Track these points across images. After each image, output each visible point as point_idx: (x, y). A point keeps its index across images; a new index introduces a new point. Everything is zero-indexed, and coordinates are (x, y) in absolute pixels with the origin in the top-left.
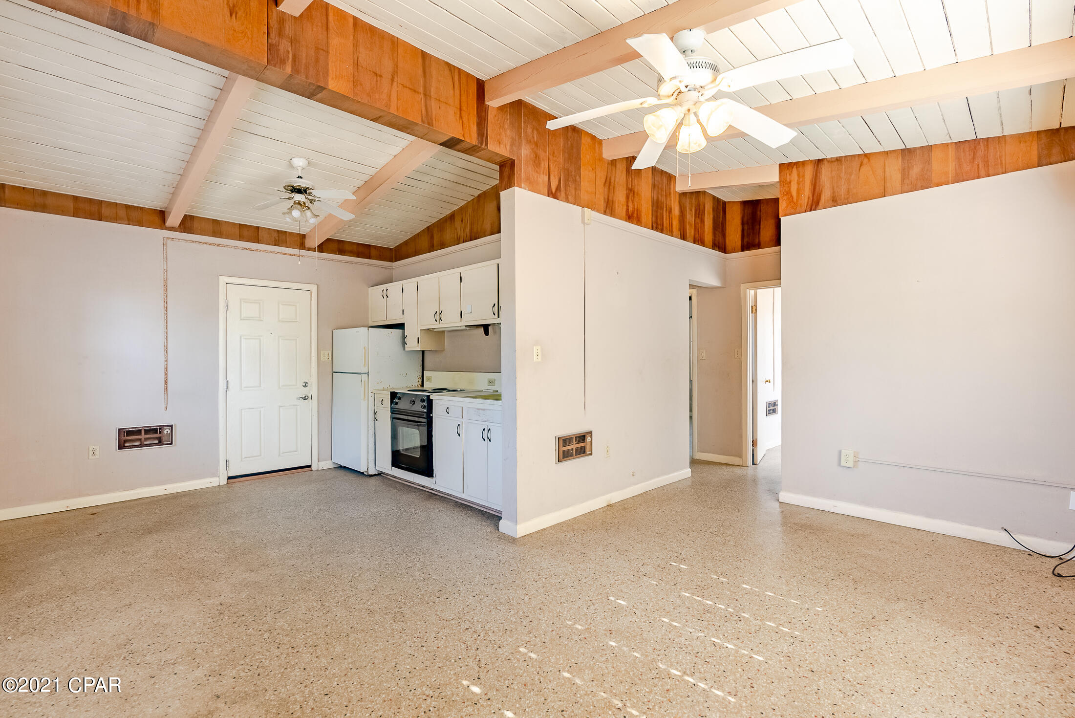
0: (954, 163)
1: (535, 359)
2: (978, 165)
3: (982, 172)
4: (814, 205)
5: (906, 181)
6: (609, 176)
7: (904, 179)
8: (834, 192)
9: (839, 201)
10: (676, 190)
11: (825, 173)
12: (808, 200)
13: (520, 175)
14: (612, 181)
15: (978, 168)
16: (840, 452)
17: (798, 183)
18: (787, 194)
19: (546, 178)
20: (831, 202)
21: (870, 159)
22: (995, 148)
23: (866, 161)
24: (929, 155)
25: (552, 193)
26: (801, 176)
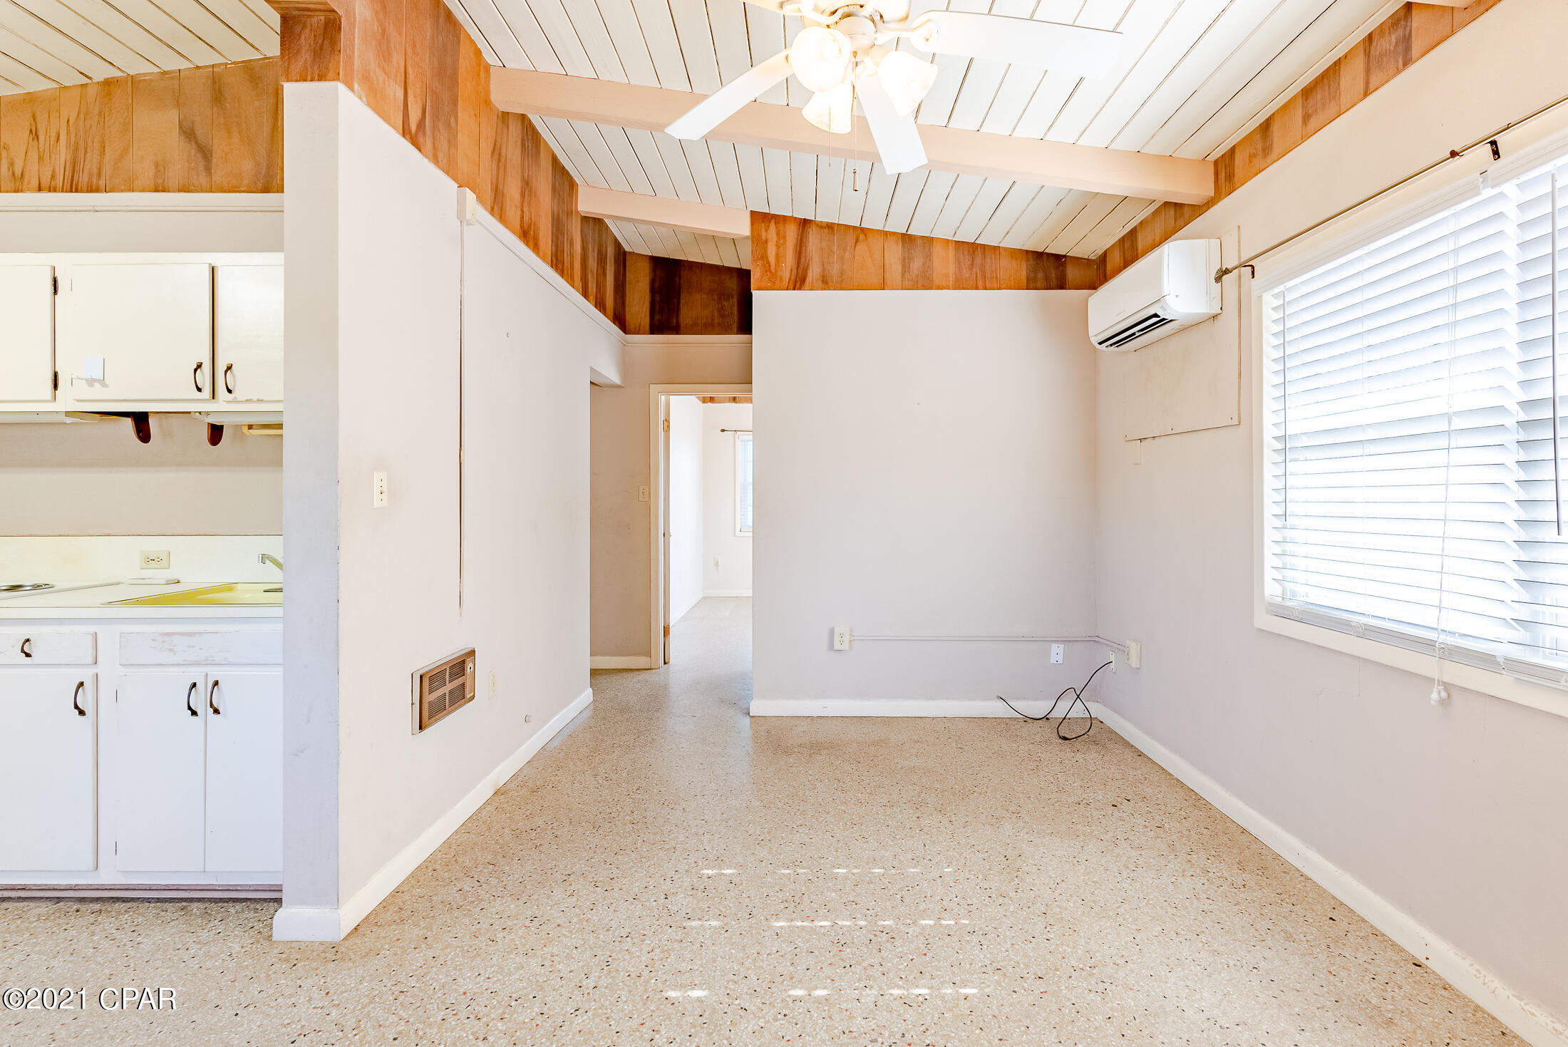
0: (954, 266)
1: (377, 504)
2: (976, 274)
3: (980, 284)
4: (798, 282)
5: (907, 275)
6: (499, 140)
7: (905, 272)
8: (824, 270)
9: (830, 284)
10: (579, 210)
11: (813, 237)
12: (791, 274)
13: (350, 57)
14: (503, 154)
15: (976, 277)
16: (832, 632)
17: (777, 245)
18: (762, 257)
19: (400, 94)
20: (820, 283)
21: (868, 236)
22: (991, 258)
23: (862, 237)
24: (930, 249)
25: (410, 133)
26: (781, 237)
